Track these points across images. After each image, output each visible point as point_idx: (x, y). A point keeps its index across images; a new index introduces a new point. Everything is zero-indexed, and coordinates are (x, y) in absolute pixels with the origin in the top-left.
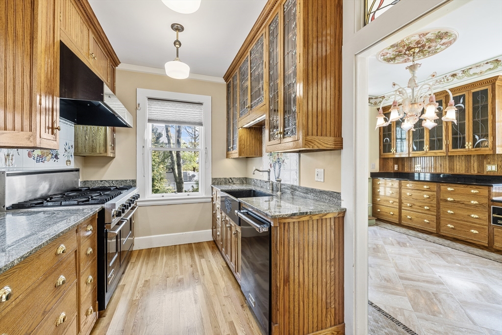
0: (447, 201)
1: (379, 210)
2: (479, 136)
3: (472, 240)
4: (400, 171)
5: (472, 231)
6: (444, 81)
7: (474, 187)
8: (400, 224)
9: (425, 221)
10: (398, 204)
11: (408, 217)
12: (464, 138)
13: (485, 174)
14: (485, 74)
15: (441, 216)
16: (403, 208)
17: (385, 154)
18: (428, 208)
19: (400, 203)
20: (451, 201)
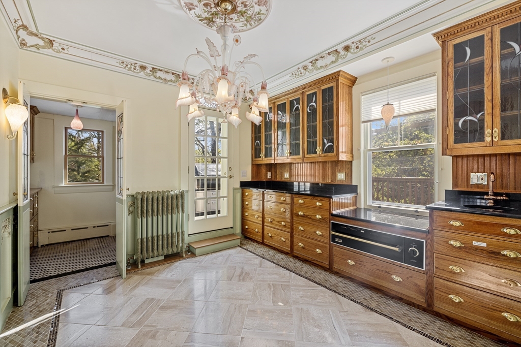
0: (298, 215)
1: (247, 227)
2: (327, 140)
3: (317, 261)
4: (273, 179)
5: (318, 250)
6: (298, 74)
7: (318, 198)
8: (263, 243)
9: (282, 239)
10: (261, 219)
11: (269, 235)
12: (316, 142)
13: (336, 183)
14: (329, 67)
15: (294, 233)
16: (265, 224)
17: (256, 159)
18: (284, 224)
19: (263, 218)
20: (301, 216)
